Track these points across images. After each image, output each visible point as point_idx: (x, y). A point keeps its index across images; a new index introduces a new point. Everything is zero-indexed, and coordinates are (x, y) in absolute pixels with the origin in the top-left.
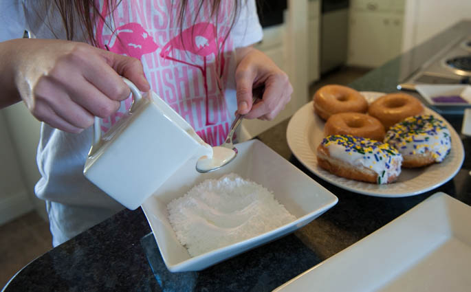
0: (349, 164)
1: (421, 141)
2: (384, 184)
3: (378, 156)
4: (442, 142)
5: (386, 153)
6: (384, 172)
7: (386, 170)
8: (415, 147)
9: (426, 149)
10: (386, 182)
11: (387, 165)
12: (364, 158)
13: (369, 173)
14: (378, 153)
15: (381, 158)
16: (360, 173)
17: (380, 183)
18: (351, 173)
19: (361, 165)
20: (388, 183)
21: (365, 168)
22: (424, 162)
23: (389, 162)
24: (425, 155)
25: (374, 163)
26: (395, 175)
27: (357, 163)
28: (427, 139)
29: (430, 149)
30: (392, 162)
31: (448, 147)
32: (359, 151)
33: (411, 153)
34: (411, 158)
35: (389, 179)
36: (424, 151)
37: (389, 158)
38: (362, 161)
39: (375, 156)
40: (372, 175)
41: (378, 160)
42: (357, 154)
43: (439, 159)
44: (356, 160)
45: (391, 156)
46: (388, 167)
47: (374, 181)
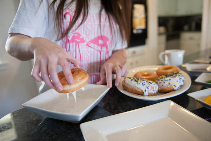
0: (131, 86)
1: (167, 80)
2: (146, 96)
3: (144, 84)
4: (177, 81)
5: (148, 83)
6: (146, 90)
7: (147, 89)
8: (164, 83)
9: (169, 84)
10: (147, 95)
11: (147, 87)
12: (138, 84)
13: (139, 90)
14: (144, 82)
15: (145, 85)
16: (136, 90)
17: (144, 95)
18: (132, 90)
19: (136, 87)
20: (148, 95)
21: (138, 88)
22: (168, 89)
23: (149, 86)
24: (168, 86)
25: (141, 86)
26: (152, 93)
27: (134, 86)
28: (170, 79)
29: (171, 84)
30: (150, 87)
31: (182, 83)
32: (136, 81)
33: (163, 85)
34: (163, 88)
35: (148, 94)
36: (168, 84)
37: (148, 85)
38: (136, 85)
39: (143, 83)
40: (141, 91)
42: (135, 82)
43: (175, 88)
44: (134, 84)
45: (150, 84)
46: (148, 89)
47: (142, 94)
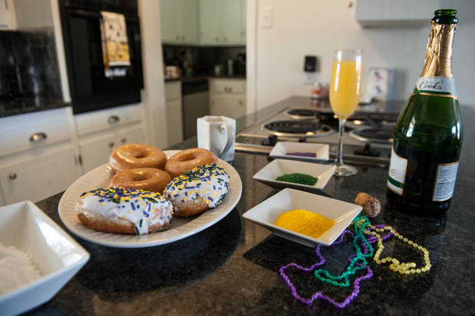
0: (101, 215)
1: (193, 187)
2: (144, 234)
3: (135, 204)
4: (214, 188)
5: (147, 200)
6: (141, 221)
7: (145, 219)
8: (186, 194)
9: (197, 195)
10: (147, 232)
11: (145, 213)
12: (119, 207)
13: (124, 223)
14: (136, 201)
15: (138, 207)
16: (116, 225)
17: (138, 234)
19: (114, 215)
20: (150, 233)
21: (120, 218)
22: (197, 209)
23: (149, 210)
24: (196, 201)
25: (129, 211)
26: (158, 223)
27: (109, 213)
28: (199, 185)
29: (201, 195)
30: (152, 210)
31: (224, 191)
32: (115, 201)
33: (183, 201)
34: (184, 207)
35: (149, 228)
36: (195, 197)
37: (148, 206)
38: (115, 211)
39: (132, 204)
40: (129, 225)
41: (134, 208)
42: (112, 204)
43: (212, 205)
44: (110, 210)
45: (152, 203)
46: (148, 216)
47: (132, 232)
